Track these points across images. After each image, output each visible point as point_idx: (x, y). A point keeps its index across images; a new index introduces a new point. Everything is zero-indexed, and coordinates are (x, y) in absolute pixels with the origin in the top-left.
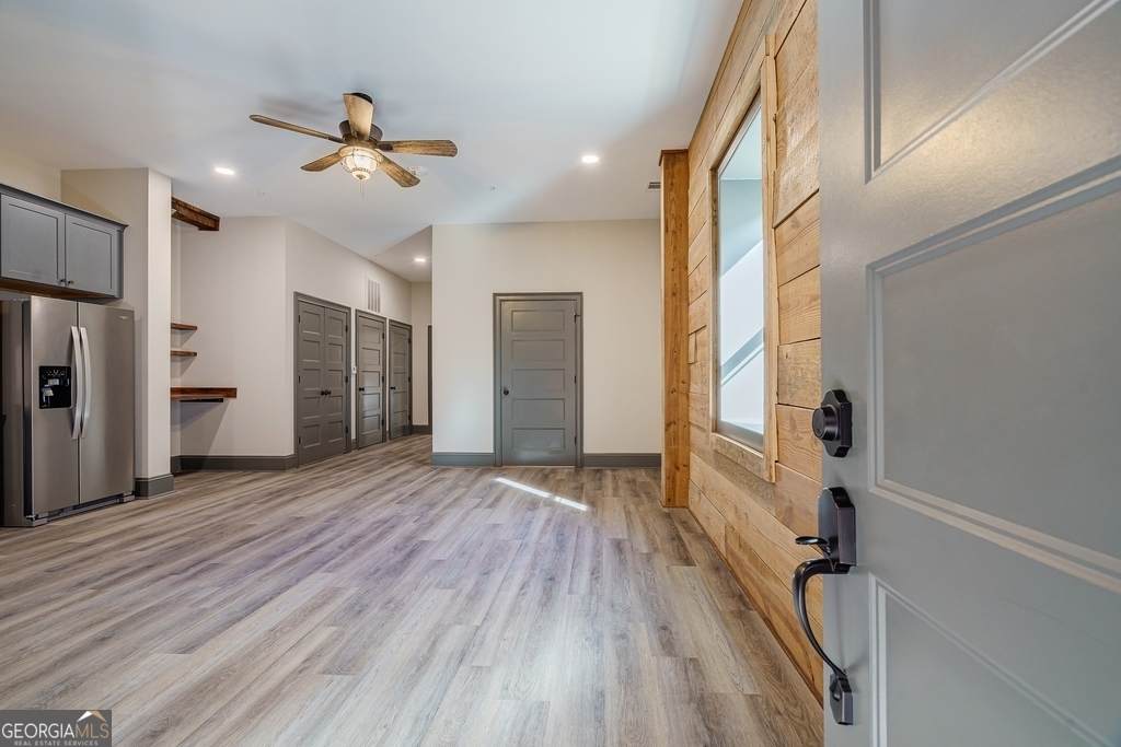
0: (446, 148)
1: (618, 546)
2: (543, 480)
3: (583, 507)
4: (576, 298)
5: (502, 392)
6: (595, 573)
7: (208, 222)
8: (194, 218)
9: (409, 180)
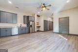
0: (50, 6)
1: (69, 46)
2: (63, 36)
3: (67, 39)
4: (68, 17)
5: (60, 27)
6: (64, 48)
7: (39, 16)
8: (38, 16)
9: (48, 9)
